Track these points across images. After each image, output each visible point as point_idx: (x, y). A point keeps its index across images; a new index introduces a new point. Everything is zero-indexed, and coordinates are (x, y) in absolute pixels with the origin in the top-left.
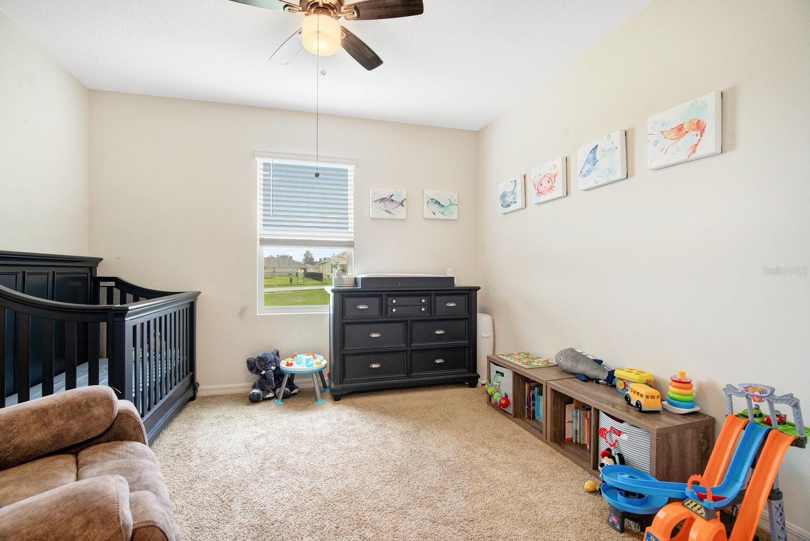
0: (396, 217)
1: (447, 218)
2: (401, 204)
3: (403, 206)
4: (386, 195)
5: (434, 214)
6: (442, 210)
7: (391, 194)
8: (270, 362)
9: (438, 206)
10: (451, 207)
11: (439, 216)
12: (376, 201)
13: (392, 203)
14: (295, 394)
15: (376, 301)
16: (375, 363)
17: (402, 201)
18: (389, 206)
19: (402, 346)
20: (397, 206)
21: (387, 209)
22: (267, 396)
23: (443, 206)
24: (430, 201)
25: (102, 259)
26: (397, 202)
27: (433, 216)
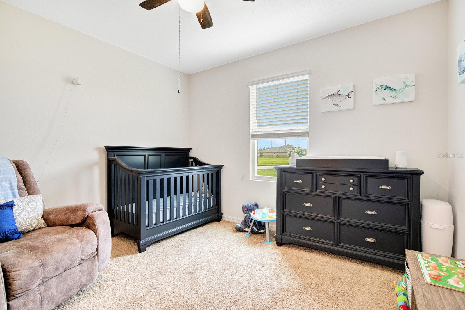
0: (342, 108)
1: (402, 101)
2: (348, 96)
3: (350, 97)
4: (334, 91)
5: (384, 99)
6: (394, 94)
7: (338, 90)
8: (250, 209)
9: (389, 91)
10: (407, 89)
11: (389, 100)
12: (324, 98)
13: (339, 97)
14: (261, 233)
15: (309, 177)
16: (307, 226)
17: (349, 94)
18: (336, 100)
19: (331, 217)
20: (344, 98)
21: (335, 103)
22: (245, 230)
23: (395, 90)
24: (380, 88)
25: (191, 149)
26: (343, 95)
27: (383, 102)
